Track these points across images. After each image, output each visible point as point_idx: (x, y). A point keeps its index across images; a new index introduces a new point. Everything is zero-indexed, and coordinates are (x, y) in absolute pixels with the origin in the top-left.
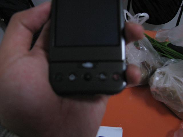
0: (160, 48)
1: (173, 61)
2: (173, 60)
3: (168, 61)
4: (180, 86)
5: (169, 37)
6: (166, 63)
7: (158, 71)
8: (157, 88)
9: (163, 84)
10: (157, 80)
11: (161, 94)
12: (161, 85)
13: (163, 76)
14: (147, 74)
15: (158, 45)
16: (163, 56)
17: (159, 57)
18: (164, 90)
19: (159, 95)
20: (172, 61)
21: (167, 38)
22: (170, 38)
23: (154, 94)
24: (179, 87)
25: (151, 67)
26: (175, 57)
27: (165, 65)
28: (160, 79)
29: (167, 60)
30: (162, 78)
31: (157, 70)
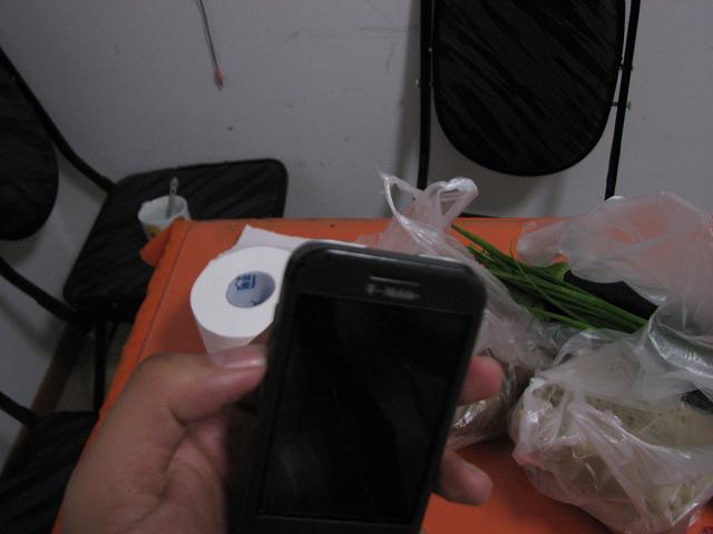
0: (540, 290)
1: (589, 337)
2: (589, 335)
3: (570, 341)
4: (613, 441)
5: (561, 252)
6: (566, 348)
7: (537, 383)
8: (536, 454)
9: (557, 431)
10: (534, 425)
12: (552, 440)
13: (555, 403)
14: (498, 398)
15: (529, 279)
16: (554, 320)
17: (539, 328)
20: (585, 339)
21: (558, 255)
22: (568, 255)
24: (613, 445)
25: (511, 367)
26: (599, 322)
27: (560, 357)
28: (542, 420)
29: (569, 335)
30: (549, 411)
31: (532, 380)
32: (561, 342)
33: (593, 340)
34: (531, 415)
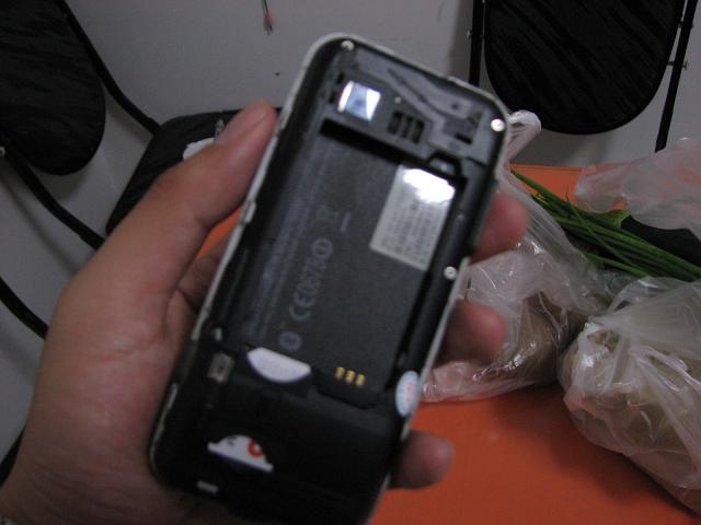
0: (595, 236)
1: (647, 285)
2: (646, 283)
3: (626, 288)
4: (675, 388)
5: (623, 195)
6: (622, 295)
7: (591, 328)
8: (590, 399)
9: (610, 380)
10: (589, 368)
11: (607, 419)
12: (606, 387)
13: (611, 350)
14: (549, 343)
15: (585, 224)
16: (608, 267)
17: (594, 275)
18: (619, 403)
19: (600, 423)
20: (644, 287)
21: (619, 199)
22: (629, 198)
23: (583, 418)
24: (674, 393)
25: (564, 312)
26: (656, 270)
27: (615, 305)
28: (597, 364)
29: (624, 284)
30: (605, 356)
31: (587, 325)
32: (616, 290)
33: (650, 289)
34: (585, 359)
